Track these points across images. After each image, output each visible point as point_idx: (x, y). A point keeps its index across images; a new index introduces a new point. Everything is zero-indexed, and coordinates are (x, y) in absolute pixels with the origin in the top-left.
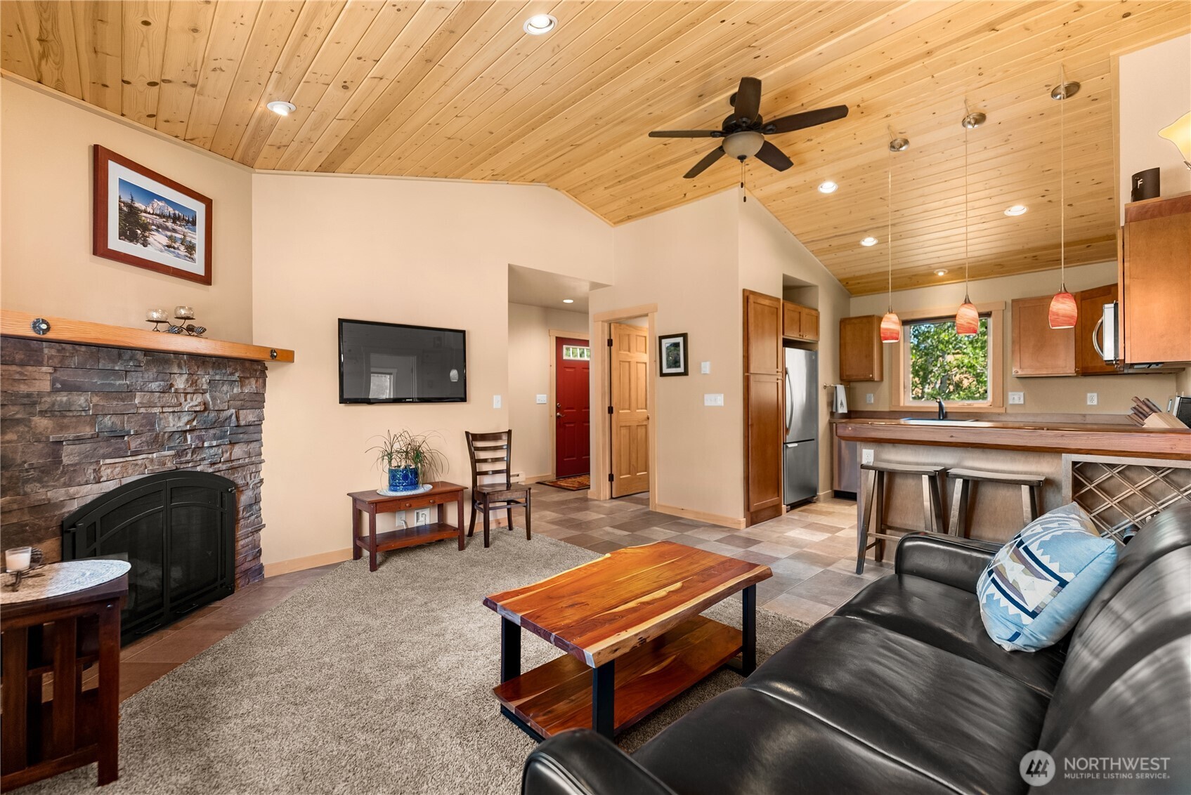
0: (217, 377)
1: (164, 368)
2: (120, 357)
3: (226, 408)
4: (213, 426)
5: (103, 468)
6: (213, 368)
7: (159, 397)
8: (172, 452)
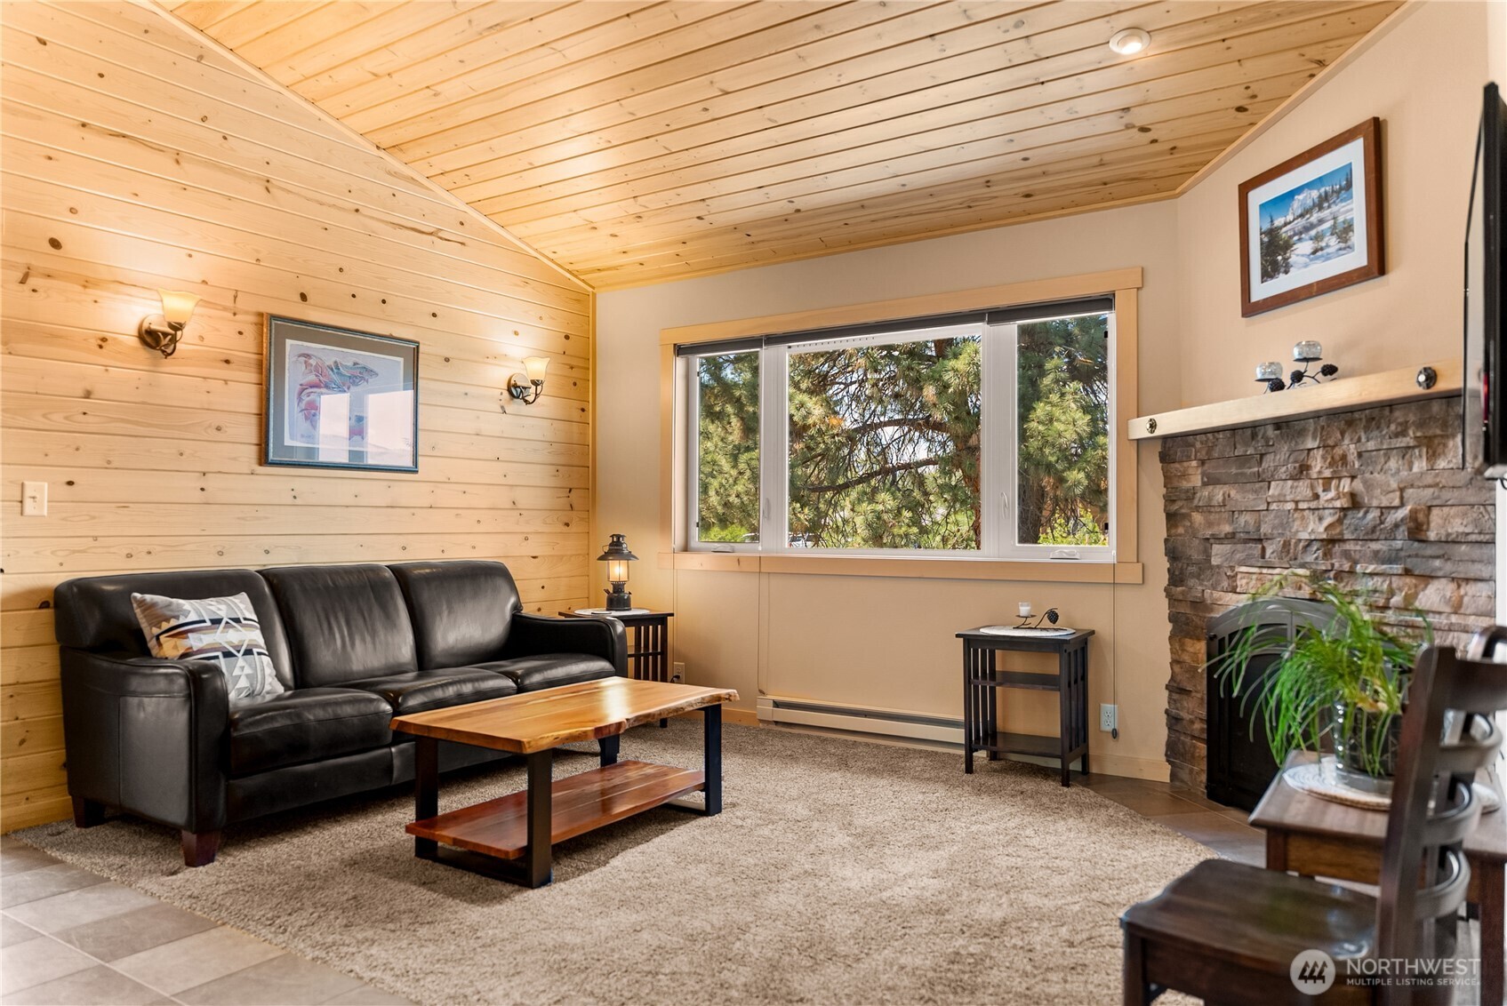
0: (1371, 445)
1: (1297, 443)
2: (1254, 436)
3: (1396, 502)
4: (1370, 537)
5: (1239, 576)
6: (1367, 429)
7: (1292, 487)
8: (1307, 572)
